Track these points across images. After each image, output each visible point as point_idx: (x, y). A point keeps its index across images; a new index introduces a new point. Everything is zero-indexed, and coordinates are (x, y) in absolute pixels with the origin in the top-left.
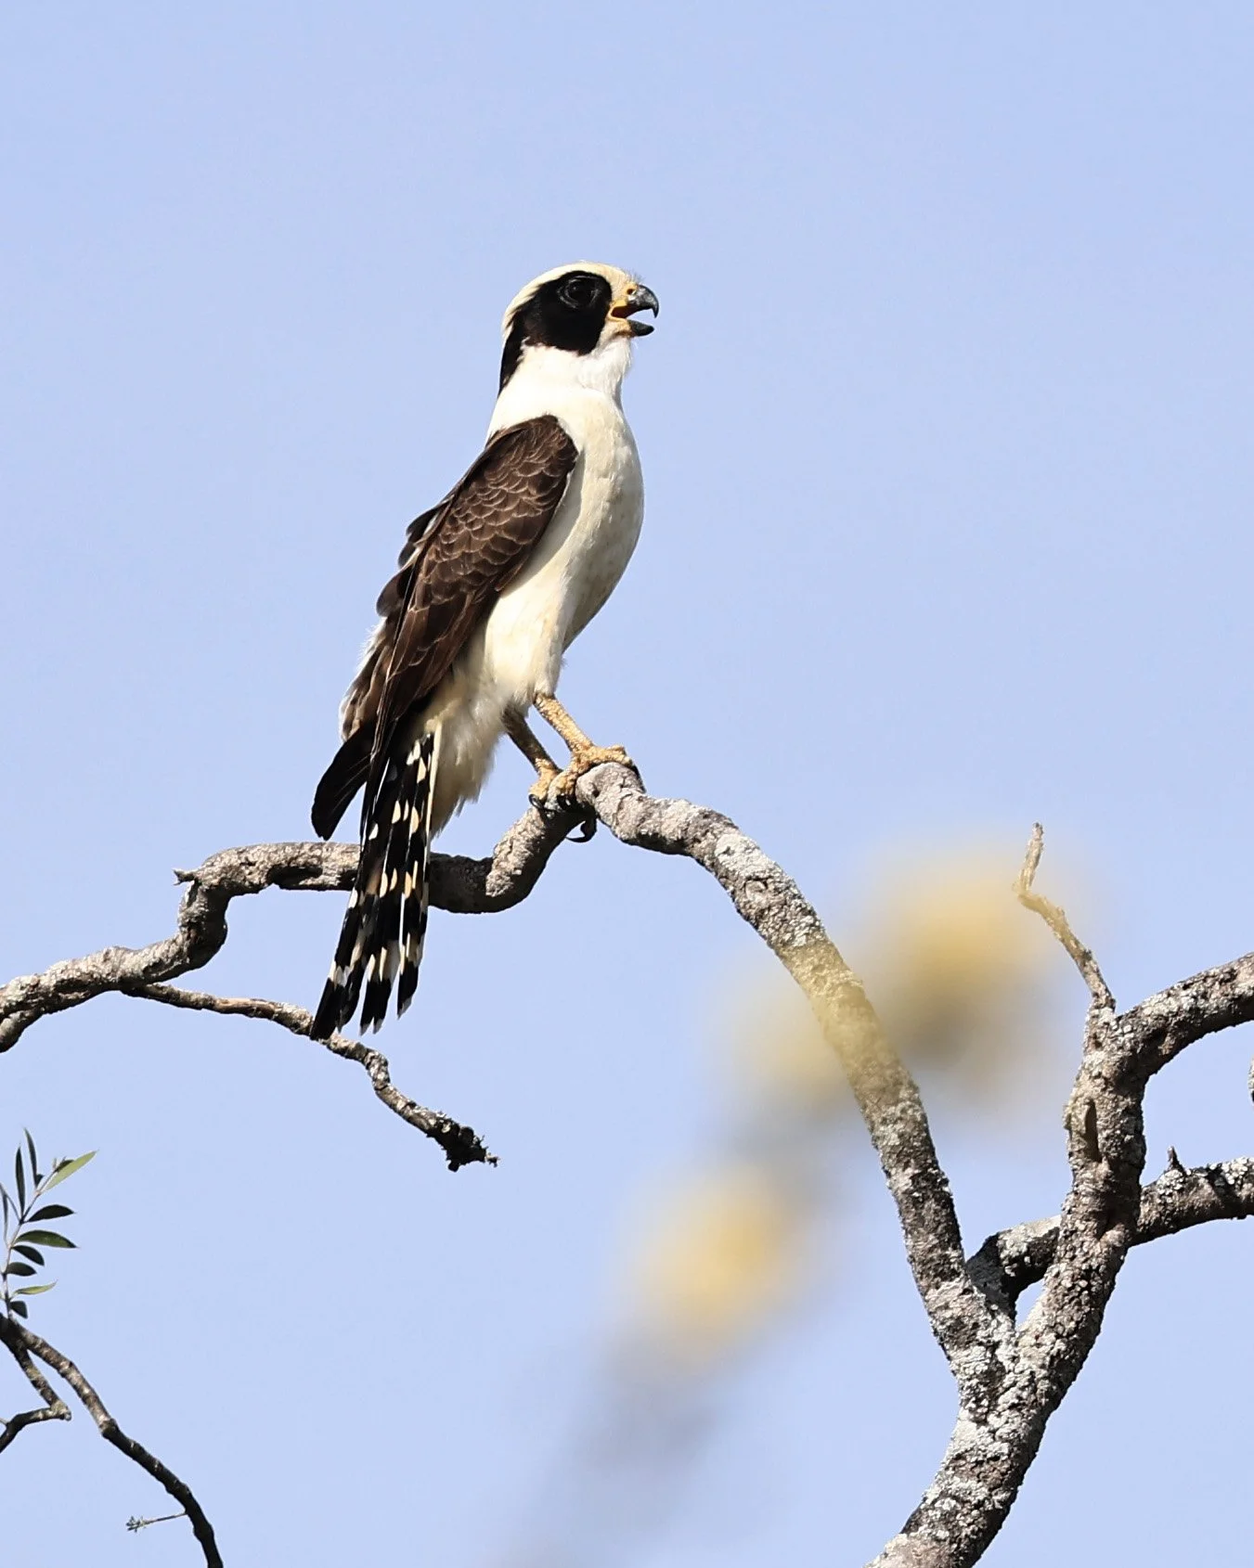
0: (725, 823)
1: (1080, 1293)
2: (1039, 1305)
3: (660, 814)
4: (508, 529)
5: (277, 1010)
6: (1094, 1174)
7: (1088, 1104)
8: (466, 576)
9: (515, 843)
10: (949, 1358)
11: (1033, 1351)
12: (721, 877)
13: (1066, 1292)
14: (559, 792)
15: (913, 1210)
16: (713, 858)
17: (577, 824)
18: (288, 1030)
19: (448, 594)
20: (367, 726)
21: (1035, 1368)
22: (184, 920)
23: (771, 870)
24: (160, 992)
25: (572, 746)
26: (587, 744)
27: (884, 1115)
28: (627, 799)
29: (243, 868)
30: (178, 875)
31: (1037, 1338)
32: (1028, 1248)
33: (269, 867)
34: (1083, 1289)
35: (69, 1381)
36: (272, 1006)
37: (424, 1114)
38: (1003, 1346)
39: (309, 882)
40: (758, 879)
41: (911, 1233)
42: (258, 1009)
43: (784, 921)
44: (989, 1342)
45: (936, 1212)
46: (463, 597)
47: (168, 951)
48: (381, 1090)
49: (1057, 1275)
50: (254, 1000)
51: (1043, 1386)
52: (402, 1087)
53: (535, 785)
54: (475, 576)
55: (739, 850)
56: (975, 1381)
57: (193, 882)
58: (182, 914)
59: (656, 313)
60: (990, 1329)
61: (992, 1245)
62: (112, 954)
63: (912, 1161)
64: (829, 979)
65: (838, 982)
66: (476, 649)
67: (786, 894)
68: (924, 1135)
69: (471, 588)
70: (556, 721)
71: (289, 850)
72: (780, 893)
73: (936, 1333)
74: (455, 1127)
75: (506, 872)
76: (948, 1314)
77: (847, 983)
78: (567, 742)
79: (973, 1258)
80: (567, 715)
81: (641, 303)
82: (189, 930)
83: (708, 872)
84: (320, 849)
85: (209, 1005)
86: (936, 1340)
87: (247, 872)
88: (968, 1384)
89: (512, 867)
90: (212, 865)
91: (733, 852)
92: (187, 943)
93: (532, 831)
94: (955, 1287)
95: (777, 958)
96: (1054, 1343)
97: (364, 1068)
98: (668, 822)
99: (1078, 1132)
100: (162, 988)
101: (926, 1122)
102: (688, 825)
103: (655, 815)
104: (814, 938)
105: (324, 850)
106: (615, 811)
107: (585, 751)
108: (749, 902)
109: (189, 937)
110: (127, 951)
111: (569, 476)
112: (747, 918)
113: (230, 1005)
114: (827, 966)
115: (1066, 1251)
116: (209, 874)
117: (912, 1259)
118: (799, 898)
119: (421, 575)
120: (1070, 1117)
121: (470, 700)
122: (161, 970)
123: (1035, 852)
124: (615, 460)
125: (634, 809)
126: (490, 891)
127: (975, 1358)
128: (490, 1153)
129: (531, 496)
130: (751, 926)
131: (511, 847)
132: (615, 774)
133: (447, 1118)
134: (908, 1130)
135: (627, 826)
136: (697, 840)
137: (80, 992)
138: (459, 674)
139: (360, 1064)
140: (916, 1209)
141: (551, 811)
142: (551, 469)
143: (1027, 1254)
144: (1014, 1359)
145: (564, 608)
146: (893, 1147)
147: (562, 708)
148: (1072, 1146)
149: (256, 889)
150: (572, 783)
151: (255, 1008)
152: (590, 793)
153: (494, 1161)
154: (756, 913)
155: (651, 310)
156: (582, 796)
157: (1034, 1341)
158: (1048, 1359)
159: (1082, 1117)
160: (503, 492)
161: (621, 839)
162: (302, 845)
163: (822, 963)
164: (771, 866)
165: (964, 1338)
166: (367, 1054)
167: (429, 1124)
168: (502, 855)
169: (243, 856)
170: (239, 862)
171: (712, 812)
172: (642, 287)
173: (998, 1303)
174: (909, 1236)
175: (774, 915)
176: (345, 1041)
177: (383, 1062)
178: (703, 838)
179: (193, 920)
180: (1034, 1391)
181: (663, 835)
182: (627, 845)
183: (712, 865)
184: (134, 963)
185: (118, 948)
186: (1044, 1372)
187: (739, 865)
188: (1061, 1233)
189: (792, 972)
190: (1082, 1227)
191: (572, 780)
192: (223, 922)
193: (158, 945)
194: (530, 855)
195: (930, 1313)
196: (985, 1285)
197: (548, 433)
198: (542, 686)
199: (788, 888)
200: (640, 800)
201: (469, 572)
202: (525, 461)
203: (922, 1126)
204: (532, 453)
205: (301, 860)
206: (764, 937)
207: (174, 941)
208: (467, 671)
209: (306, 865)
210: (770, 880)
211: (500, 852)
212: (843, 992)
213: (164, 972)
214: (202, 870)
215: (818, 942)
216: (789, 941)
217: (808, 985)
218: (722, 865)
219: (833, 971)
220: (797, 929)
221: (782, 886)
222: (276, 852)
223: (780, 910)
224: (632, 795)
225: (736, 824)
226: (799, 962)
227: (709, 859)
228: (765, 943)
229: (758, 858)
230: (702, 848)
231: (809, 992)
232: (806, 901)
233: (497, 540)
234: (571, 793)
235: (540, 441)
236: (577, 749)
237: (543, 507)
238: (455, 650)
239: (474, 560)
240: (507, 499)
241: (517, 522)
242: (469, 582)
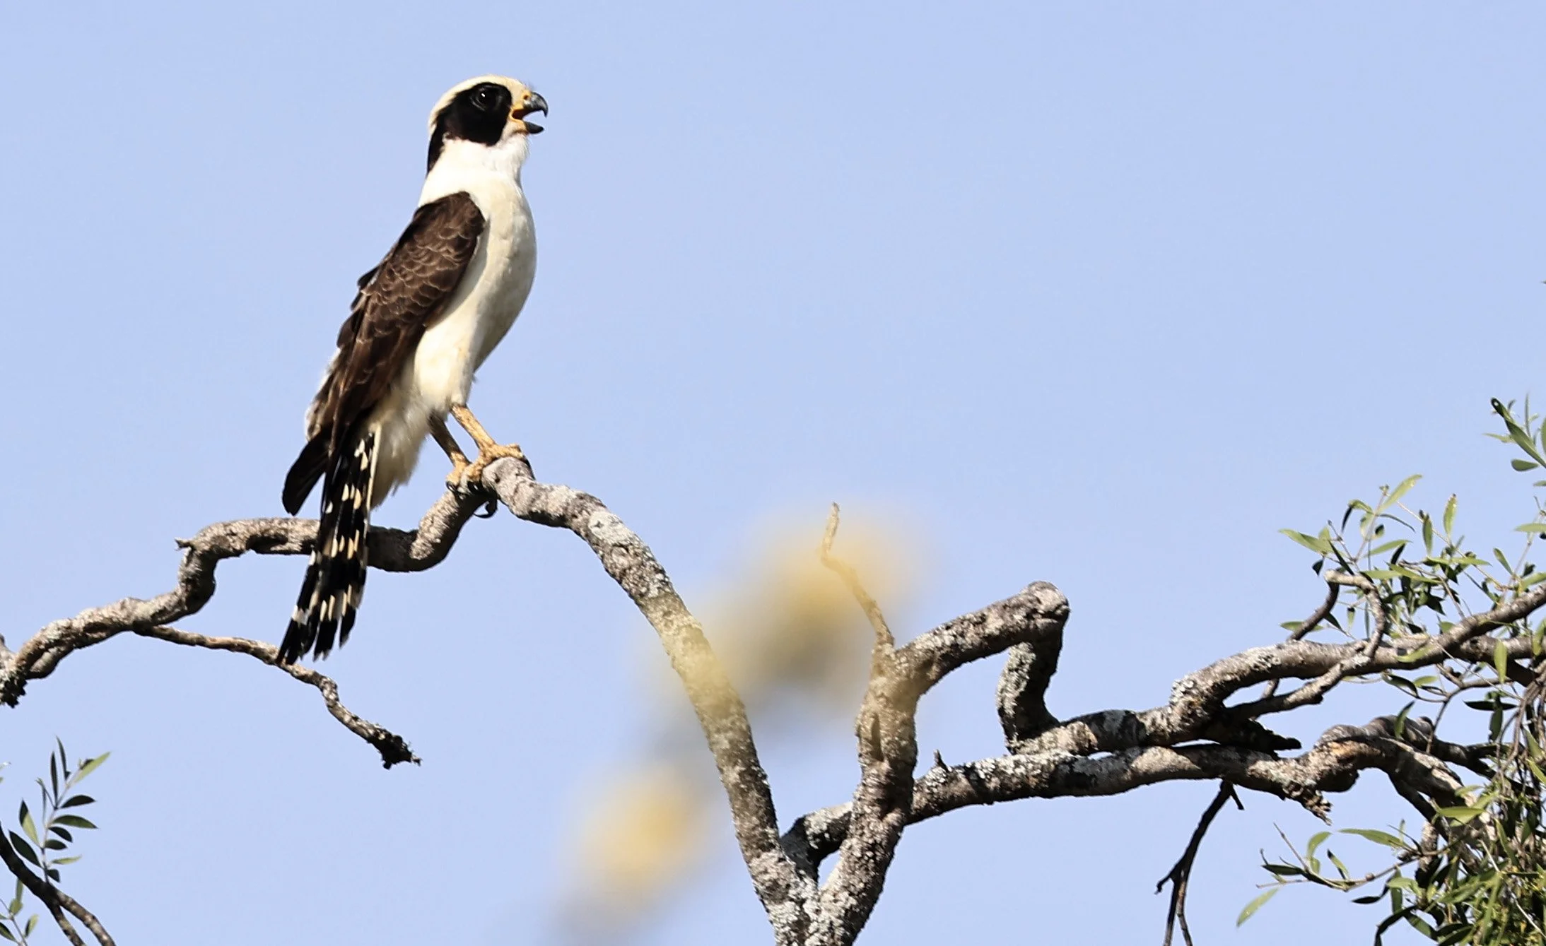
0: (596, 503)
1: (867, 861)
2: (836, 870)
3: (547, 496)
4: (433, 279)
5: (254, 647)
6: (878, 771)
7: (873, 717)
8: (401, 315)
9: (436, 518)
10: (768, 911)
11: (833, 906)
12: (594, 544)
13: (857, 860)
14: (468, 479)
15: (741, 798)
16: (587, 529)
17: (482, 504)
18: (261, 661)
19: (386, 329)
20: (326, 429)
21: (833, 919)
22: (183, 577)
23: (631, 539)
24: (164, 632)
25: (480, 445)
26: (491, 443)
27: (718, 726)
28: (521, 485)
29: (228, 537)
30: (179, 542)
31: (834, 895)
32: (828, 827)
33: (248, 537)
34: (869, 858)
35: (92, 930)
36: (249, 643)
37: (365, 726)
38: (808, 902)
39: (279, 548)
40: (621, 546)
41: (738, 816)
42: (239, 645)
43: (641, 577)
44: (798, 898)
45: (758, 800)
46: (398, 331)
47: (170, 601)
48: (331, 707)
49: (850, 848)
50: (235, 638)
51: (839, 932)
52: (349, 705)
53: (451, 474)
54: (408, 316)
55: (606, 523)
56: (787, 929)
57: (189, 549)
58: (182, 573)
59: (546, 113)
60: (799, 889)
61: (800, 825)
62: (128, 603)
63: (740, 761)
64: (675, 622)
65: (682, 625)
66: (407, 370)
67: (643, 556)
68: (749, 741)
69: (404, 324)
70: (468, 425)
71: (263, 524)
72: (637, 556)
73: (758, 892)
74: (389, 735)
75: (428, 541)
76: (767, 877)
78: (475, 441)
79: (786, 835)
80: (476, 421)
81: (534, 106)
82: (187, 585)
83: (582, 540)
84: (287, 523)
85: (201, 642)
86: (757, 897)
87: (231, 541)
88: (782, 930)
89: (433, 537)
90: (205, 535)
91: (603, 525)
92: (186, 595)
93: (448, 509)
94: (773, 857)
95: (637, 606)
96: (847, 899)
97: (318, 690)
98: (552, 503)
99: (866, 739)
100: (165, 629)
101: (750, 731)
102: (568, 504)
103: (543, 497)
104: (664, 590)
105: (290, 523)
106: (512, 494)
107: (489, 448)
108: (615, 563)
109: (187, 591)
110: (139, 600)
111: (479, 238)
112: (613, 576)
113: (216, 643)
114: (674, 612)
115: (857, 829)
116: (202, 542)
117: (739, 836)
118: (653, 560)
119: (367, 315)
120: (859, 727)
121: (404, 409)
122: (164, 615)
123: (833, 525)
124: (513, 226)
125: (527, 492)
126: (415, 556)
127: (787, 911)
128: (415, 755)
129: (448, 253)
130: (616, 582)
131: (432, 522)
132: (512, 466)
133: (382, 728)
134: (737, 737)
135: (522, 505)
136: (575, 516)
137: (102, 632)
138: (395, 390)
139: (316, 687)
140: (742, 796)
141: (463, 494)
142: (466, 233)
143: (827, 831)
144: (818, 912)
145: (475, 338)
146: (724, 750)
147: (472, 415)
148: (862, 749)
149: (237, 553)
150: (479, 472)
151: (236, 645)
152: (493, 481)
153: (418, 761)
154: (620, 573)
155: (542, 112)
156: (487, 483)
157: (833, 898)
158: (843, 911)
159: (869, 727)
160: (428, 251)
161: (517, 516)
162: (272, 521)
163: (670, 610)
164: (631, 536)
165: (779, 896)
166: (321, 680)
167: (369, 733)
168: (426, 528)
169: (228, 528)
170: (225, 533)
171: (586, 495)
172: (535, 94)
173: (804, 869)
174: (737, 818)
175: (633, 574)
176: (305, 670)
177: (333, 686)
178: (579, 515)
179: (190, 578)
180: (833, 936)
181: (549, 512)
182: (521, 520)
183: (587, 535)
184: (144, 610)
185: (131, 599)
186: (840, 922)
187: (607, 535)
188: (853, 816)
189: (647, 617)
190: (868, 811)
191: (479, 470)
192: (212, 578)
193: (162, 596)
194: (447, 528)
195: (753, 877)
196: (795, 854)
197: (463, 204)
198: (457, 398)
199: (644, 553)
200: (531, 485)
201: (403, 312)
202: (445, 227)
203: (747, 734)
204: (450, 221)
205: (272, 532)
206: (626, 590)
207: (175, 594)
208: (400, 385)
209: (276, 535)
210: (630, 547)
211: (424, 525)
212: (687, 632)
213: (167, 617)
214: (197, 539)
215: (667, 594)
216: (646, 593)
217: (659, 626)
218: (594, 535)
219: (679, 616)
220: (651, 584)
221: (639, 551)
222: (253, 526)
223: (638, 569)
224: (524, 482)
225: (603, 503)
226: (652, 609)
227: (584, 531)
228: (626, 594)
229: (621, 530)
230: (579, 522)
231: (660, 632)
232: (658, 562)
233: (424, 288)
234: (478, 480)
235: (456, 212)
236: (483, 446)
237: (460, 262)
238: (392, 371)
239: (407, 303)
240: (432, 256)
241: (439, 272)
242: (403, 320)
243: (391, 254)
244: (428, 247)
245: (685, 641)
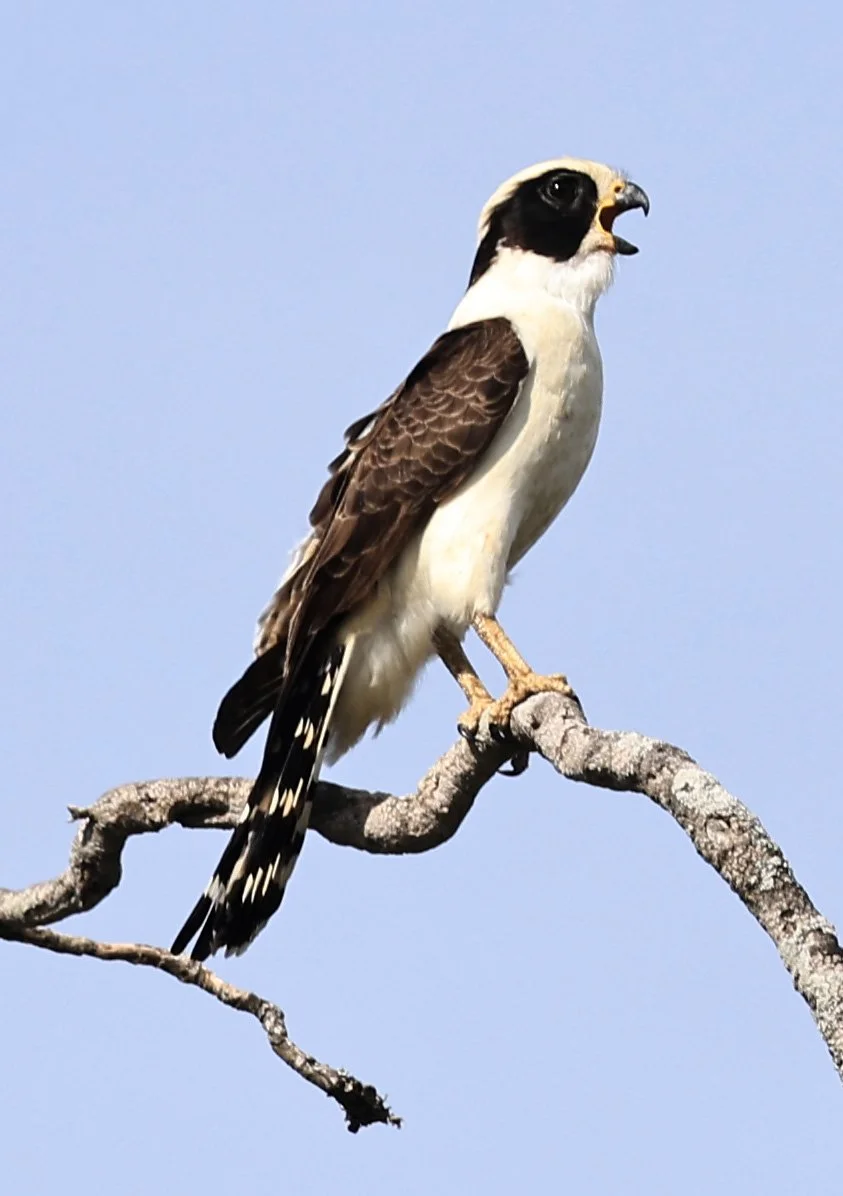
0: (681, 757)
3: (610, 747)
4: (451, 436)
5: (163, 957)
8: (401, 484)
9: (442, 778)
12: (679, 815)
14: (491, 721)
16: (669, 794)
17: (508, 757)
18: (175, 979)
19: (381, 503)
22: (77, 860)
23: (734, 808)
24: (38, 936)
25: (510, 672)
26: (526, 670)
28: (572, 731)
29: (143, 804)
30: (72, 811)
33: (172, 802)
36: (158, 953)
37: (325, 1072)
39: (215, 820)
40: (720, 817)
42: (144, 955)
43: (749, 862)
46: (398, 507)
47: (53, 893)
48: (278, 1045)
50: (139, 945)
53: (465, 715)
54: (415, 486)
55: (698, 786)
57: (88, 820)
58: (75, 855)
59: (646, 212)
64: (799, 925)
65: (808, 929)
66: (406, 562)
67: (751, 832)
69: (407, 497)
70: (494, 644)
71: (193, 785)
72: (744, 832)
74: (358, 1086)
75: (432, 810)
77: (819, 930)
78: (504, 667)
80: (507, 639)
81: (630, 202)
82: (82, 871)
83: (663, 810)
84: (228, 784)
85: (91, 950)
87: (147, 809)
89: (438, 805)
90: (109, 801)
91: (692, 789)
92: (80, 885)
93: (461, 766)
95: (742, 903)
97: (257, 1020)
98: (619, 756)
100: (40, 932)
102: (642, 759)
103: (605, 749)
104: (783, 880)
105: (231, 784)
106: (558, 744)
107: (524, 679)
108: (711, 842)
109: (82, 879)
110: (5, 891)
111: (521, 383)
112: (709, 860)
113: (113, 950)
114: (797, 910)
116: (105, 811)
118: (765, 837)
119: (353, 481)
122: (44, 913)
124: (567, 377)
125: (580, 743)
126: (414, 831)
128: (394, 1113)
129: (477, 401)
130: (713, 869)
131: (437, 784)
132: (557, 704)
133: (349, 1076)
135: (573, 759)
136: (651, 776)
139: (253, 1016)
141: (482, 743)
142: (503, 374)
145: (510, 520)
147: (502, 630)
149: (156, 827)
150: (507, 712)
151: (140, 955)
152: (528, 725)
153: (397, 1122)
154: (718, 855)
155: (641, 209)
156: (519, 728)
160: (449, 397)
161: (566, 775)
162: (206, 781)
163: (791, 907)
164: (735, 804)
166: (261, 1005)
167: (330, 1082)
168: (427, 792)
169: (143, 792)
170: (139, 798)
171: (666, 746)
172: (630, 184)
175: (738, 857)
176: (238, 991)
177: (279, 1015)
178: (658, 774)
179: (87, 861)
181: (613, 770)
182: (572, 782)
183: (669, 803)
184: (13, 904)
187: (699, 802)
189: (758, 918)
191: (506, 709)
192: (119, 862)
193: (41, 886)
194: (458, 792)
197: (501, 335)
198: (483, 605)
199: (753, 827)
200: (586, 732)
201: (407, 480)
202: (475, 364)
204: (481, 357)
205: (206, 797)
206: (727, 880)
207: (61, 882)
209: (211, 801)
210: (733, 819)
211: (425, 788)
212: (815, 939)
213: (47, 915)
214: (99, 806)
215: (785, 885)
216: (755, 884)
217: (776, 931)
218: (679, 802)
219: (803, 917)
220: (764, 871)
221: (746, 824)
222: (179, 788)
223: (745, 851)
224: (575, 727)
225: (692, 758)
226: (765, 907)
227: (665, 796)
228: (728, 886)
229: (719, 794)
230: (656, 784)
231: (777, 940)
232: (772, 841)
233: (438, 448)
234: (504, 722)
235: (490, 344)
236: (515, 676)
237: (492, 416)
238: (384, 563)
239: (413, 468)
240: (454, 404)
241: (462, 429)
242: (406, 491)
243: (395, 398)
244: (449, 391)
245: (813, 951)
